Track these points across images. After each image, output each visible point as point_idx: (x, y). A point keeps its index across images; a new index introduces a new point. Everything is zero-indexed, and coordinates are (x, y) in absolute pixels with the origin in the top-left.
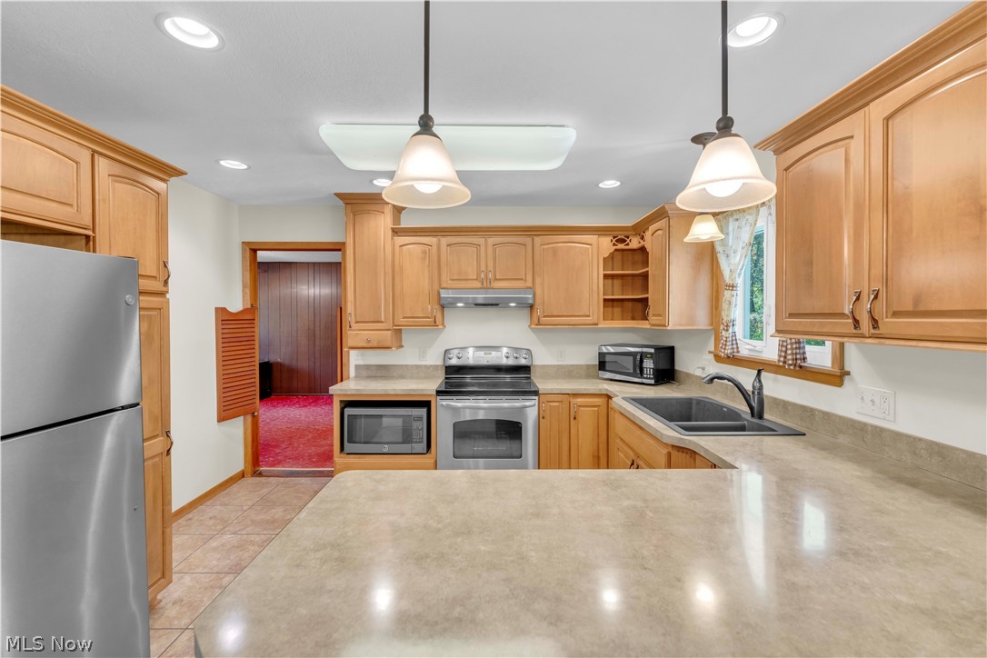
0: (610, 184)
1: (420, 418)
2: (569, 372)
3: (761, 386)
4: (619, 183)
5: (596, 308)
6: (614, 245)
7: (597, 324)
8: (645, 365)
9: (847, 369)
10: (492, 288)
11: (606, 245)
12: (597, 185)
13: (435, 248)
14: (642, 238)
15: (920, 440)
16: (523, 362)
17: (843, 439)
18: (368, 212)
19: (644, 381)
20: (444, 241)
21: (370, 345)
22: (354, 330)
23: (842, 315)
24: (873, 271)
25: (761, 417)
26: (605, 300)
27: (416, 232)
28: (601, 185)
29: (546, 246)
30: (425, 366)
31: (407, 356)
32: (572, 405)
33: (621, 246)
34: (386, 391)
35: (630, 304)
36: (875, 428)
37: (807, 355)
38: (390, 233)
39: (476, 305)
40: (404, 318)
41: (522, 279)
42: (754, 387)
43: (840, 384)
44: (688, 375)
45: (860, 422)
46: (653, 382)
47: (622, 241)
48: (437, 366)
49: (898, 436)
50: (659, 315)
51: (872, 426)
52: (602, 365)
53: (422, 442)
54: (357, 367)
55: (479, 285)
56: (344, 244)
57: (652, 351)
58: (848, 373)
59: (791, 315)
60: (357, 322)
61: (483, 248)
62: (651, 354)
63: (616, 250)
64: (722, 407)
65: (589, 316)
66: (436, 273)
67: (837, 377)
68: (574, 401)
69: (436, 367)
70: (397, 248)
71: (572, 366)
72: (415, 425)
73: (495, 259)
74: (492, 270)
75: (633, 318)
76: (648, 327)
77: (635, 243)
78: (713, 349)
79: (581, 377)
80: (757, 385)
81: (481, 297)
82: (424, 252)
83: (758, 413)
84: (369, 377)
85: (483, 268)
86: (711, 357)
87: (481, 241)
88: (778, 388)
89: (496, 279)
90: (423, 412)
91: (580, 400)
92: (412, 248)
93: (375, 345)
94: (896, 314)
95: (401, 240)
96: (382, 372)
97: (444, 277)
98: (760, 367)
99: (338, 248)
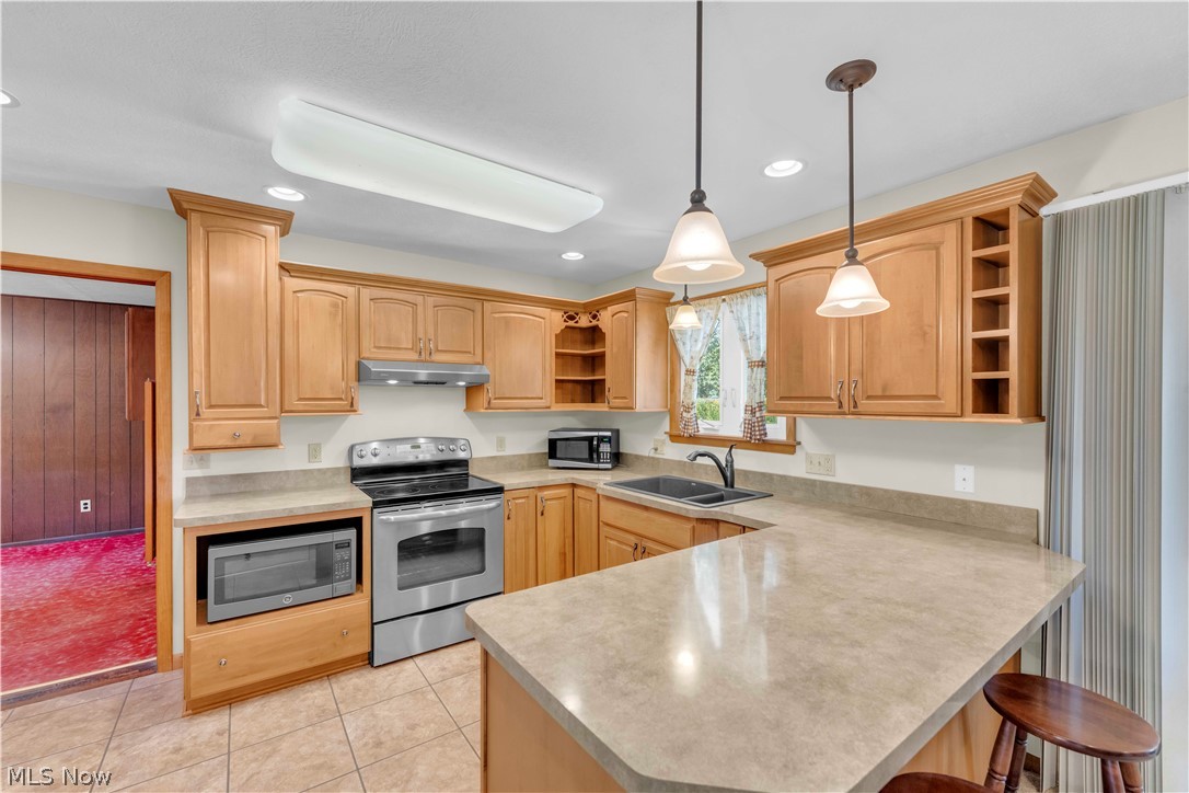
0: (573, 256)
1: (345, 545)
2: (512, 464)
3: (732, 461)
4: (582, 256)
5: (550, 390)
6: (565, 321)
7: (549, 408)
8: (601, 450)
9: (798, 440)
10: (433, 362)
11: (557, 320)
12: (560, 256)
13: (351, 301)
14: (595, 317)
15: (854, 486)
16: (462, 455)
17: (797, 495)
18: (236, 231)
19: (601, 466)
20: (366, 293)
21: (238, 443)
22: (205, 420)
23: (829, 398)
24: (853, 367)
25: (732, 487)
26: (557, 381)
27: (322, 274)
28: (564, 256)
29: (497, 315)
30: (319, 470)
31: (290, 457)
32: (539, 500)
33: (571, 323)
34: (291, 510)
35: (570, 386)
36: (822, 482)
37: (767, 431)
38: (274, 271)
39: (415, 383)
40: (300, 399)
41: (470, 352)
42: (727, 461)
43: (793, 452)
44: (638, 457)
45: (810, 480)
46: (609, 466)
47: (571, 318)
48: (338, 469)
49: (839, 486)
50: (625, 398)
51: (820, 481)
52: (552, 454)
53: (350, 577)
54: (190, 482)
55: (415, 356)
56: (167, 275)
57: (609, 434)
58: (799, 443)
59: (782, 398)
60: (211, 407)
61: (420, 309)
62: (610, 438)
63: (567, 327)
64: (690, 482)
65: (541, 398)
66: (353, 335)
67: (789, 447)
68: (540, 494)
69: (336, 471)
70: (289, 295)
71: (514, 456)
72: (339, 555)
73: (436, 324)
74: (432, 337)
75: (573, 401)
76: (607, 409)
77: (584, 321)
78: (668, 430)
79: (523, 469)
80: (729, 458)
81: (423, 374)
82: (335, 305)
83: (729, 483)
84: (216, 496)
85: (421, 335)
86: (667, 437)
87: (419, 299)
88: (745, 461)
89: (438, 351)
90: (351, 534)
91: (547, 493)
92: (314, 299)
93: (248, 442)
94: (869, 398)
95: (293, 283)
96: (244, 484)
97: (366, 343)
98: (732, 444)
99: (149, 279)
